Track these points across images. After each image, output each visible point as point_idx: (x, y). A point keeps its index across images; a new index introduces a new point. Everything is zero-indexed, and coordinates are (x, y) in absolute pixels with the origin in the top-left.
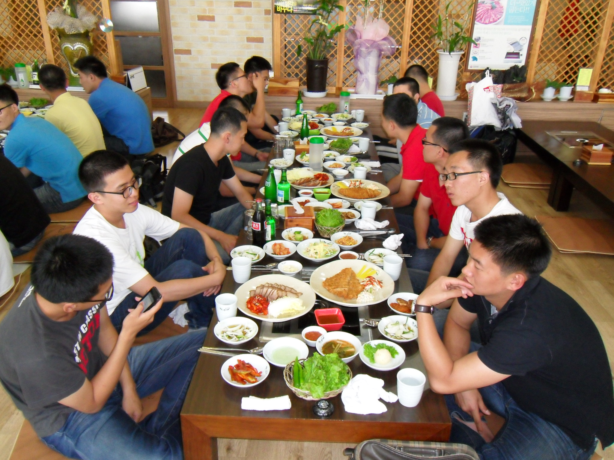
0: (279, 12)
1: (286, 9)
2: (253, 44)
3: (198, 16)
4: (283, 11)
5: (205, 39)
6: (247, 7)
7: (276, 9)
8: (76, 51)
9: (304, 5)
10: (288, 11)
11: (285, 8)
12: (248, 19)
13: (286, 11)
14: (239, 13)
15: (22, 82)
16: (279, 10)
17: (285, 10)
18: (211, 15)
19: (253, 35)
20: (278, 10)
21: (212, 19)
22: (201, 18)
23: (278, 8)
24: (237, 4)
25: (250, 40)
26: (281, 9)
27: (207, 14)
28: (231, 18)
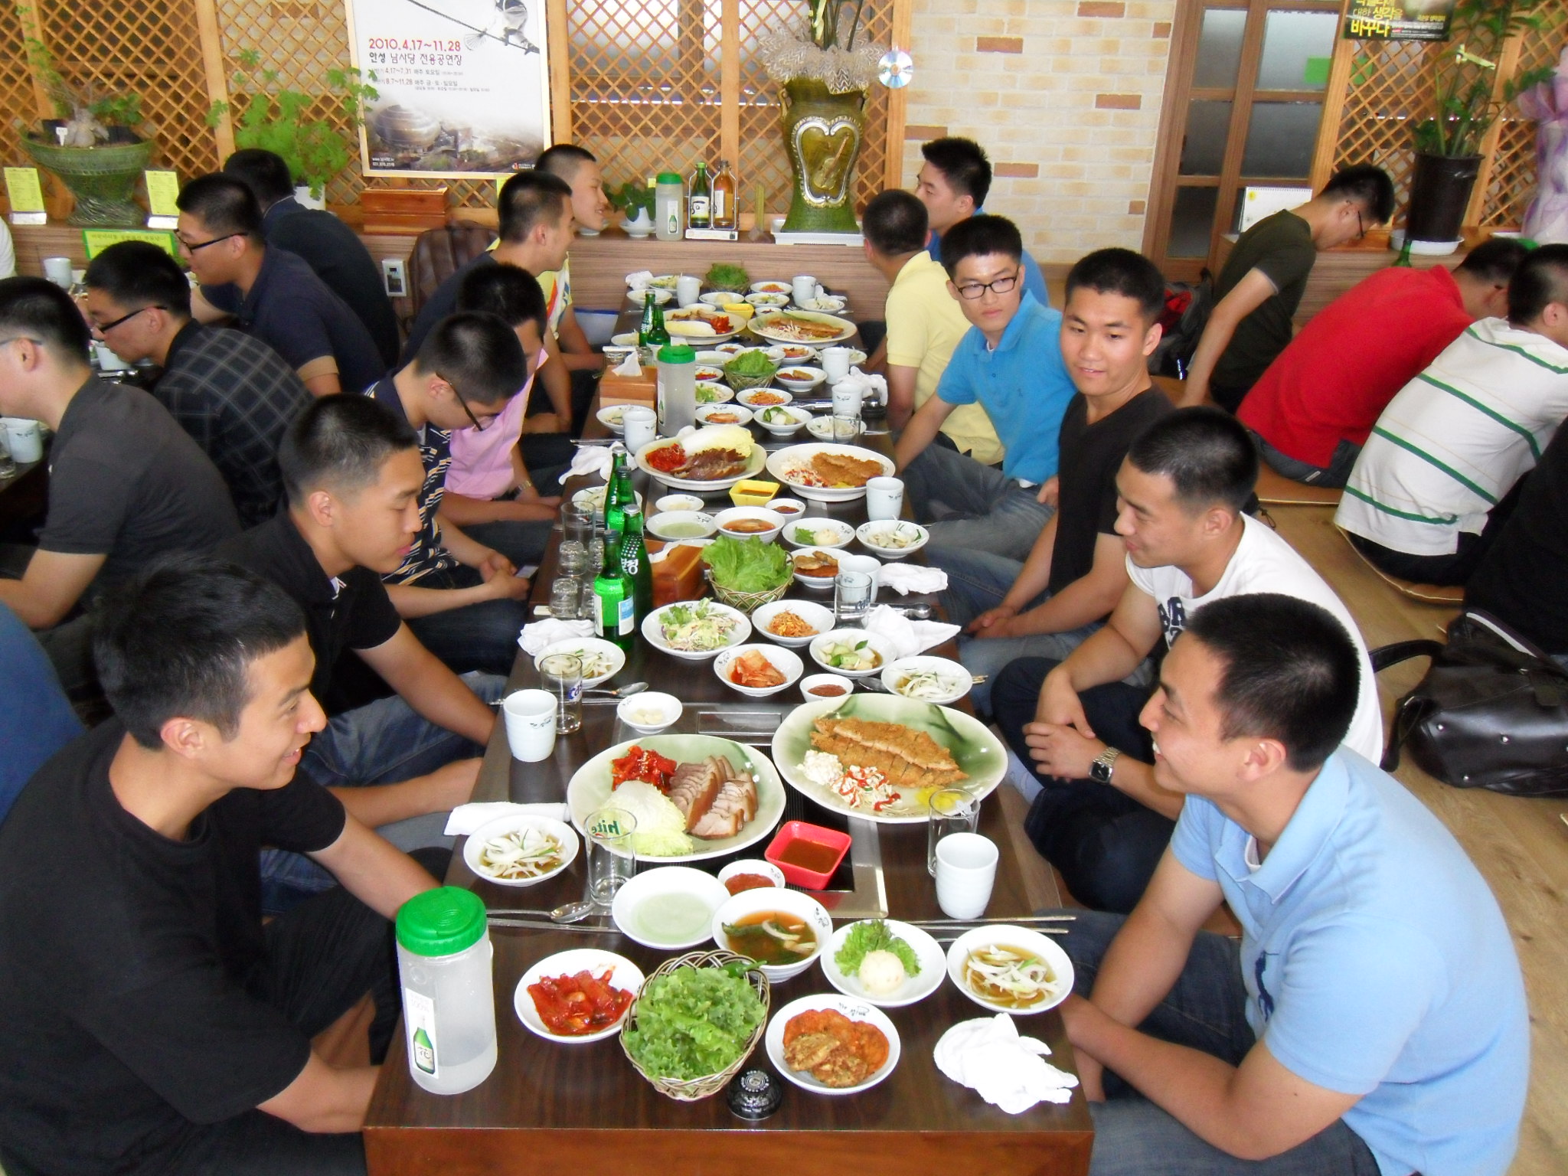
0: (1355, 36)
1: (1374, 28)
2: (1112, 113)
3: (980, 40)
4: (1365, 32)
5: (988, 100)
6: (1110, 15)
7: (1348, 26)
8: (835, 139)
9: (1420, 18)
10: (1378, 31)
11: (1371, 25)
12: (1110, 47)
13: (1373, 32)
14: (1088, 31)
15: (672, 223)
16: (1356, 31)
17: (1370, 30)
18: (1014, 36)
19: (1116, 88)
20: (1353, 31)
21: (1014, 46)
22: (987, 45)
23: (1353, 25)
24: (1086, 10)
25: (1104, 101)
26: (1362, 27)
27: (1005, 35)
28: (1065, 46)
